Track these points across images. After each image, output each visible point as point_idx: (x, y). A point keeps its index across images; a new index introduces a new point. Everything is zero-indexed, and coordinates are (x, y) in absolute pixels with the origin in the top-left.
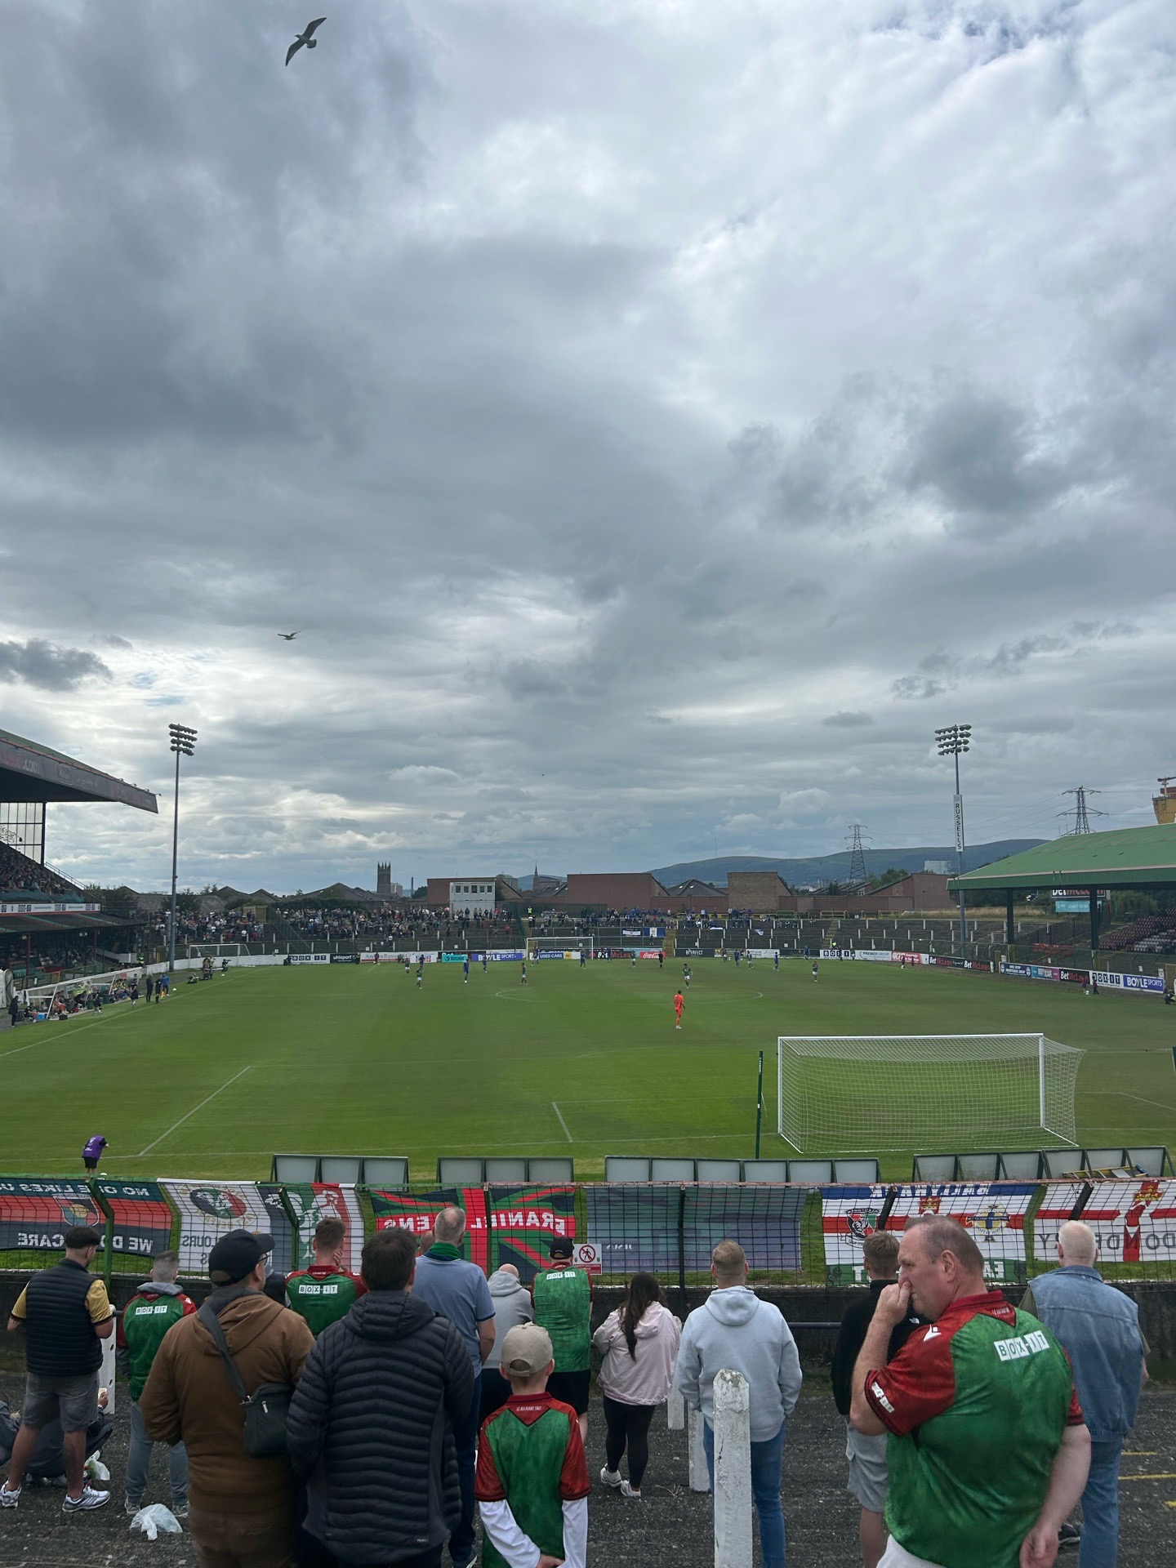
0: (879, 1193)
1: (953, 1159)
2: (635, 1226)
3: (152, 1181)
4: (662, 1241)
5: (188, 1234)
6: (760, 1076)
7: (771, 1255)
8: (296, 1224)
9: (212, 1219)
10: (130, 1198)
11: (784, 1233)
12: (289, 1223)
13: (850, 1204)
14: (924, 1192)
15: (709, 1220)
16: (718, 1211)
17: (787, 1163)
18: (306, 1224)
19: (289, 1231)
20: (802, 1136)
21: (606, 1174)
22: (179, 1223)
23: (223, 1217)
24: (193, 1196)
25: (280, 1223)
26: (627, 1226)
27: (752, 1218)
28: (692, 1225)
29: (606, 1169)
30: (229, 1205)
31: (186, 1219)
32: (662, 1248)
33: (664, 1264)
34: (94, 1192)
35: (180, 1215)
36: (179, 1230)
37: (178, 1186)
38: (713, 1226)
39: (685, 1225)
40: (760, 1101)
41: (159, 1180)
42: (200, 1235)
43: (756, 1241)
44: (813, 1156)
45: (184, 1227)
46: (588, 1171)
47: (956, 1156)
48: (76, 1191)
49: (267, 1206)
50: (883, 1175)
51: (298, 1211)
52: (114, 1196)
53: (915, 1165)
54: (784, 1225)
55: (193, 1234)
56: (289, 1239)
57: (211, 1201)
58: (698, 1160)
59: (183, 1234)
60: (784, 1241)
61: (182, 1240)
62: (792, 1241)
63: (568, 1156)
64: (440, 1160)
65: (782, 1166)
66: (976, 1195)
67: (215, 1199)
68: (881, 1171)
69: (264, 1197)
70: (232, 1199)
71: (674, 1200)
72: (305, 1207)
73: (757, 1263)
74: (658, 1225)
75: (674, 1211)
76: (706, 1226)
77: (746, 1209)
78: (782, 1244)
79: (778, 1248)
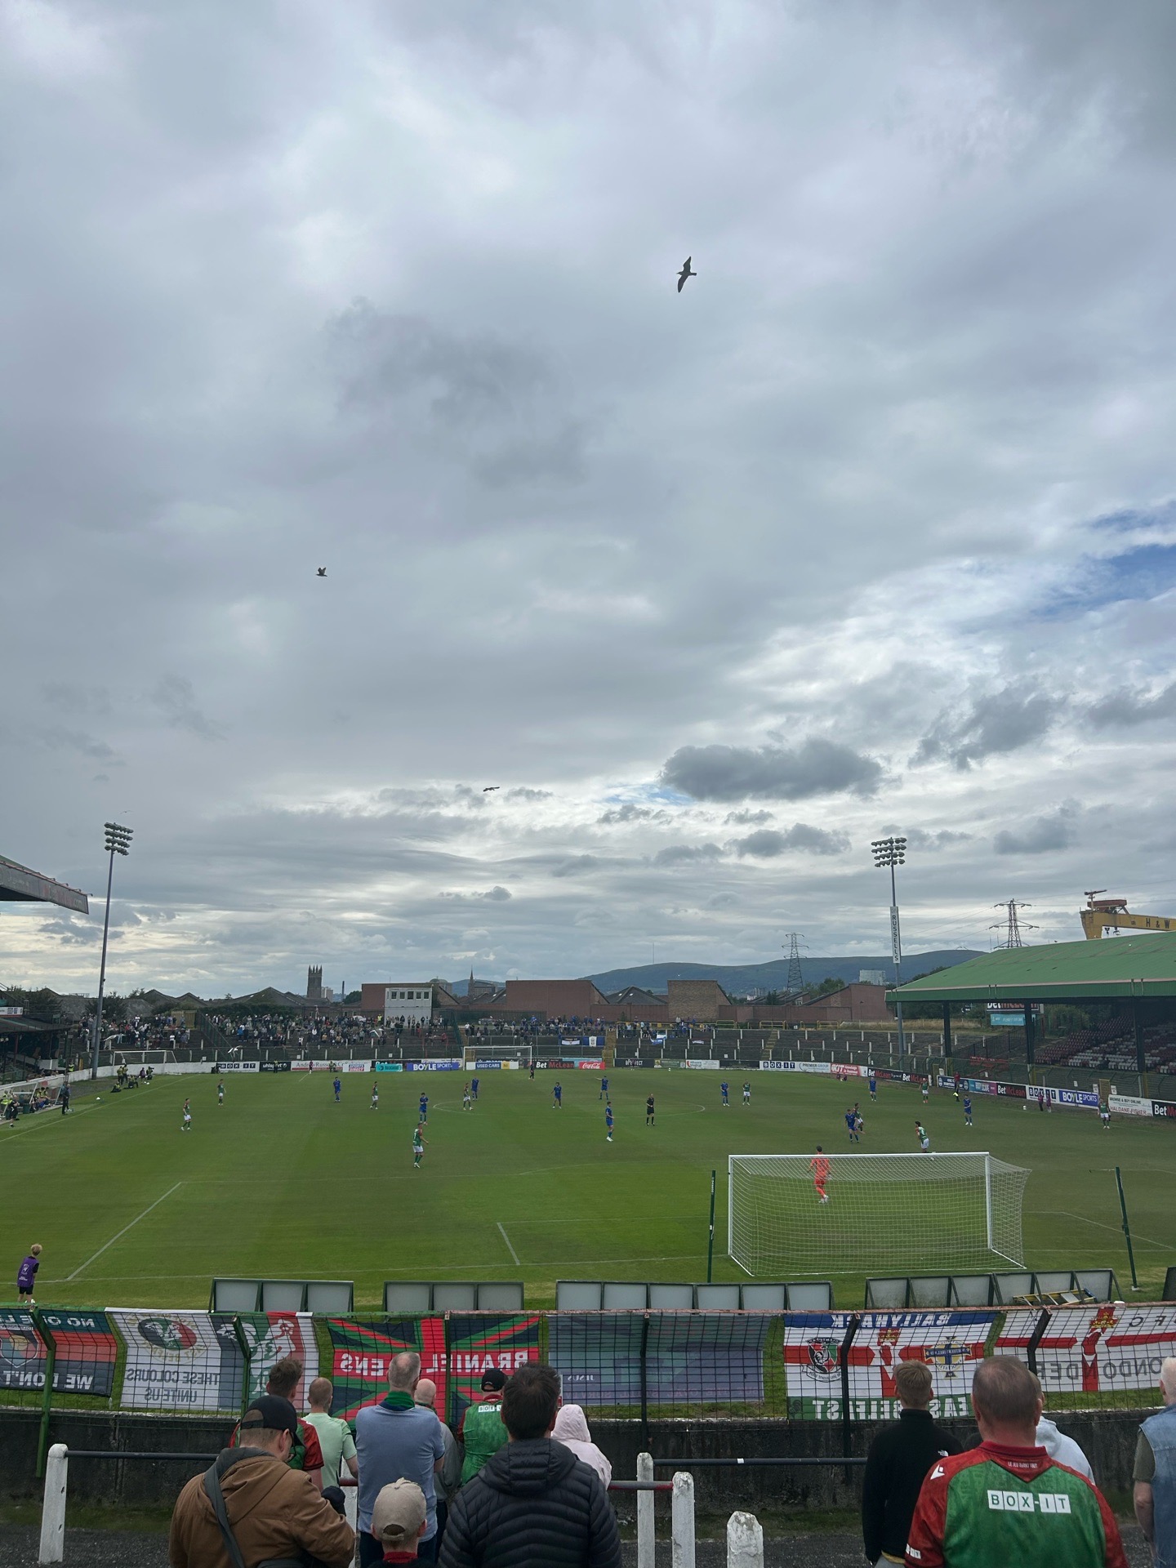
0: (839, 1321)
1: (905, 1282)
2: (596, 1355)
3: (99, 1310)
4: (624, 1371)
5: (133, 1367)
6: (713, 1197)
7: (733, 1386)
8: (248, 1355)
9: (159, 1350)
10: (75, 1329)
11: (747, 1363)
12: (240, 1354)
13: (811, 1333)
14: (884, 1324)
15: (672, 1350)
16: (681, 1339)
17: (740, 1287)
18: (258, 1356)
19: (241, 1362)
20: (752, 1258)
21: (557, 1299)
22: (125, 1355)
23: (171, 1349)
24: (141, 1327)
25: (231, 1354)
26: (590, 1355)
27: (715, 1347)
28: (654, 1355)
29: (557, 1293)
30: (179, 1336)
31: (131, 1351)
32: (624, 1379)
33: (626, 1395)
34: (38, 1323)
35: (126, 1347)
36: (125, 1364)
37: (126, 1314)
38: (676, 1355)
39: (649, 1355)
40: (712, 1224)
41: (107, 1309)
42: (147, 1368)
43: (719, 1371)
44: (764, 1279)
45: (130, 1359)
46: (537, 1295)
47: (907, 1279)
48: (18, 1322)
49: (219, 1337)
50: (836, 1300)
51: (251, 1343)
52: (60, 1327)
53: (868, 1288)
54: (747, 1354)
55: (139, 1367)
56: (239, 1371)
57: (160, 1331)
58: (652, 1284)
59: (128, 1367)
60: (747, 1371)
61: (127, 1373)
62: (754, 1370)
63: (519, 1281)
64: (386, 1285)
65: (735, 1290)
66: (935, 1325)
67: (164, 1330)
68: (834, 1295)
69: (217, 1327)
70: (183, 1329)
71: (637, 1329)
72: (259, 1338)
73: (719, 1394)
74: (620, 1355)
75: (637, 1340)
76: (668, 1355)
77: (709, 1338)
78: (745, 1375)
79: (741, 1378)
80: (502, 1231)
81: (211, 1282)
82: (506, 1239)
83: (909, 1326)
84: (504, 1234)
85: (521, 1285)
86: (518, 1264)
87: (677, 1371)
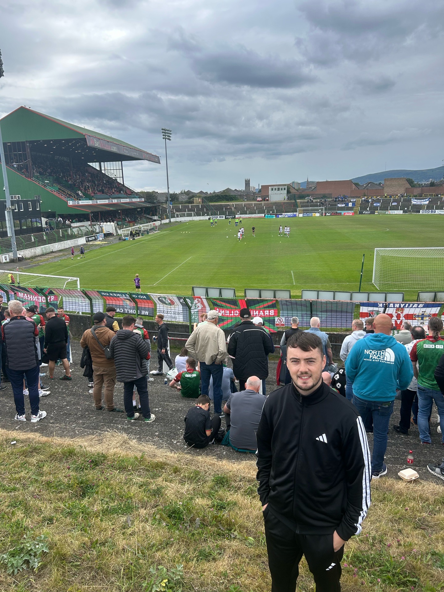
0: (381, 305)
1: (434, 293)
2: (296, 312)
3: (146, 294)
4: (305, 317)
5: (159, 309)
6: (363, 263)
7: (342, 323)
8: (190, 308)
9: (165, 305)
10: (141, 299)
11: (348, 317)
12: (187, 308)
13: (371, 309)
14: (398, 306)
15: (321, 312)
16: (324, 309)
18: (192, 308)
19: (188, 309)
20: (380, 284)
21: (302, 296)
22: (156, 306)
23: (168, 305)
24: (159, 299)
25: (185, 307)
26: (293, 312)
27: (337, 311)
28: (316, 313)
29: (302, 294)
30: (170, 302)
31: (158, 305)
32: (305, 320)
33: (305, 324)
34: (130, 296)
35: (156, 304)
36: (156, 308)
37: (155, 296)
38: (323, 313)
39: (313, 313)
40: (362, 272)
41: (148, 294)
42: (163, 310)
43: (337, 319)
44: (383, 291)
45: (158, 307)
48: (126, 296)
49: (180, 302)
51: (190, 305)
52: (137, 298)
53: (418, 295)
54: (348, 314)
55: (160, 309)
56: (188, 312)
57: (164, 300)
58: (335, 292)
59: (157, 309)
60: (347, 319)
61: (157, 311)
65: (367, 294)
66: (418, 307)
67: (165, 300)
68: (404, 297)
69: (179, 300)
70: (170, 300)
71: (309, 305)
72: (192, 303)
73: (337, 325)
74: (304, 313)
75: (309, 308)
76: (321, 313)
77: (334, 308)
78: (347, 320)
79: (345, 321)
80: (292, 273)
81: (192, 288)
82: (293, 276)
83: (408, 307)
84: (293, 275)
85: (290, 291)
86: (294, 284)
87: (323, 318)
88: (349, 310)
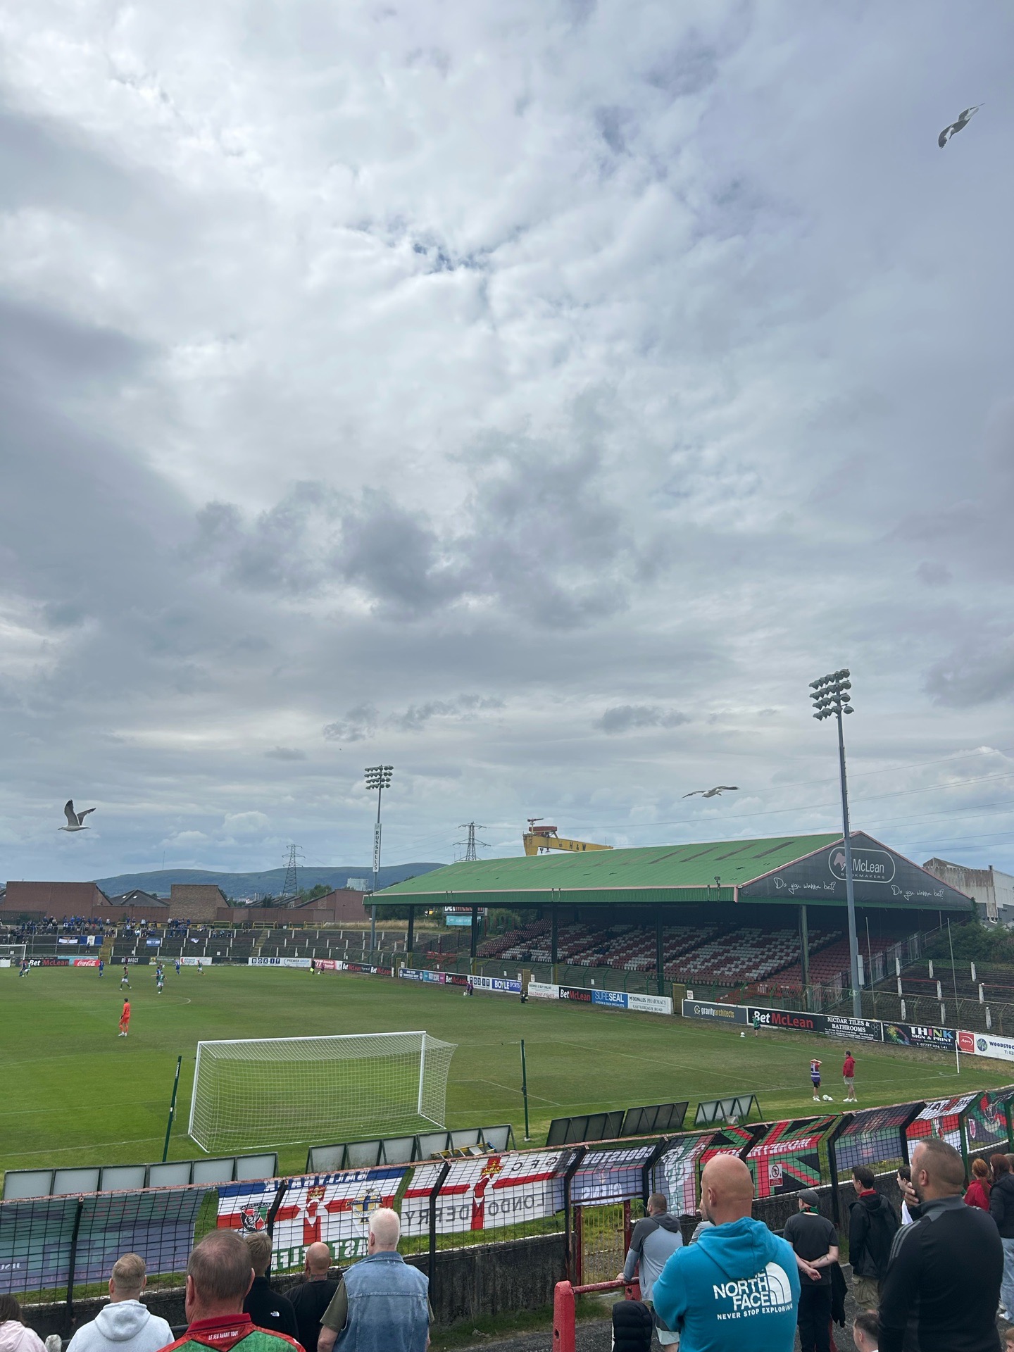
0: (272, 1187)
1: (342, 1148)
2: (25, 1243)
4: (53, 1256)
6: (177, 1080)
7: (164, 1259)
11: (179, 1236)
13: (243, 1200)
14: (312, 1183)
15: (105, 1230)
16: (115, 1220)
17: (192, 1164)
20: (210, 1136)
21: (4, 1190)
26: (17, 1244)
27: (149, 1224)
28: (86, 1237)
29: (4, 1185)
32: (53, 1263)
33: (52, 1279)
38: (108, 1235)
39: (79, 1238)
40: (173, 1106)
43: (150, 1246)
44: (218, 1154)
47: (345, 1145)
50: (280, 1168)
53: (309, 1156)
54: (180, 1228)
58: (105, 1168)
60: (178, 1243)
62: (186, 1242)
65: (187, 1167)
66: (356, 1180)
68: (279, 1164)
71: (70, 1213)
74: (51, 1240)
75: (69, 1225)
76: (101, 1236)
77: (144, 1215)
78: (175, 1247)
79: (171, 1251)
83: (334, 1182)
87: (108, 1251)
88: (185, 1215)
